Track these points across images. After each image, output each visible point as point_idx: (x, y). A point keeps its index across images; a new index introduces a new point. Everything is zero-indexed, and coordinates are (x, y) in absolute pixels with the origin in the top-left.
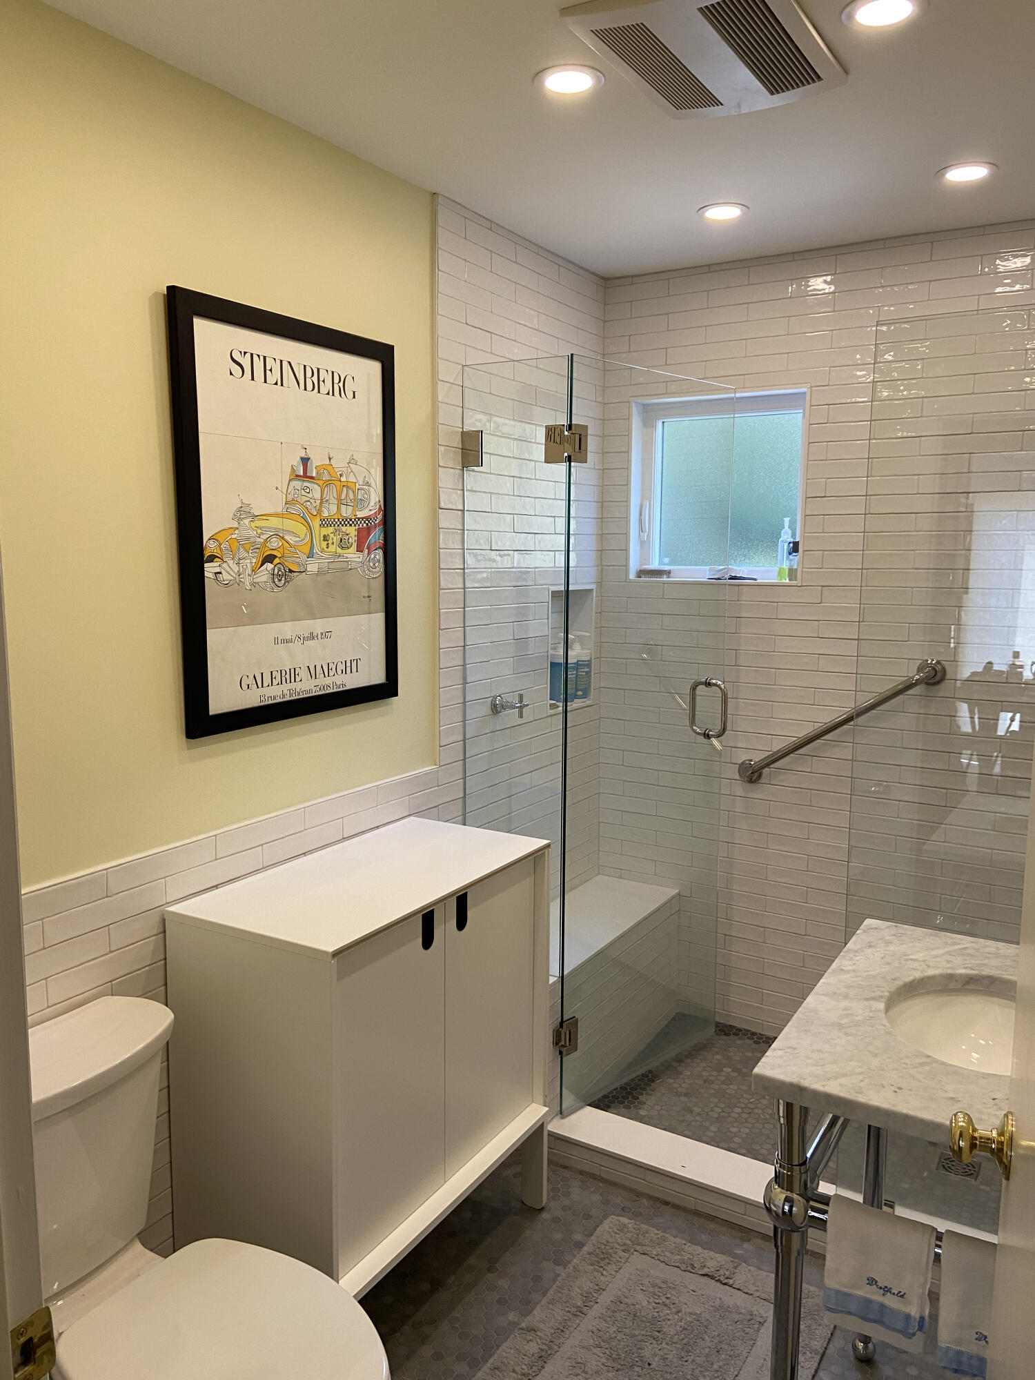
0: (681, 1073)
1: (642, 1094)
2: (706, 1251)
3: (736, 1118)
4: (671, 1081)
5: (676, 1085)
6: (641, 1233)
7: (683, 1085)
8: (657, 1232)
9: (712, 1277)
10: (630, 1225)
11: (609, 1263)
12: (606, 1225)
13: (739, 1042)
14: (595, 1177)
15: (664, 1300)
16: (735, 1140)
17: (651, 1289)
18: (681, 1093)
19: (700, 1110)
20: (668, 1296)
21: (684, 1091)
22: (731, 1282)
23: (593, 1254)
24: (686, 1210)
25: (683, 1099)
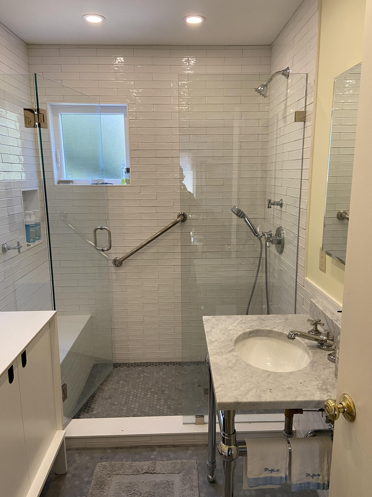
0: (104, 390)
1: (91, 404)
2: (141, 462)
3: (132, 401)
4: (101, 394)
5: (104, 396)
6: (113, 466)
7: (107, 394)
8: (119, 463)
9: (147, 473)
10: (107, 465)
11: (105, 486)
12: (97, 469)
13: (122, 369)
14: (84, 449)
15: (133, 491)
16: (135, 410)
17: (126, 489)
18: (107, 398)
19: (117, 402)
20: (134, 489)
21: (108, 397)
22: (155, 471)
23: (96, 484)
24: (126, 448)
25: (109, 400)
